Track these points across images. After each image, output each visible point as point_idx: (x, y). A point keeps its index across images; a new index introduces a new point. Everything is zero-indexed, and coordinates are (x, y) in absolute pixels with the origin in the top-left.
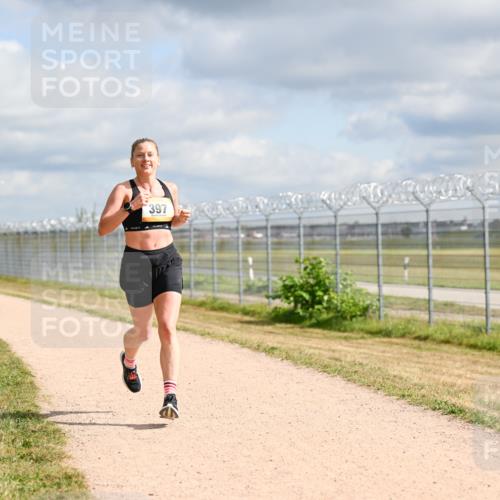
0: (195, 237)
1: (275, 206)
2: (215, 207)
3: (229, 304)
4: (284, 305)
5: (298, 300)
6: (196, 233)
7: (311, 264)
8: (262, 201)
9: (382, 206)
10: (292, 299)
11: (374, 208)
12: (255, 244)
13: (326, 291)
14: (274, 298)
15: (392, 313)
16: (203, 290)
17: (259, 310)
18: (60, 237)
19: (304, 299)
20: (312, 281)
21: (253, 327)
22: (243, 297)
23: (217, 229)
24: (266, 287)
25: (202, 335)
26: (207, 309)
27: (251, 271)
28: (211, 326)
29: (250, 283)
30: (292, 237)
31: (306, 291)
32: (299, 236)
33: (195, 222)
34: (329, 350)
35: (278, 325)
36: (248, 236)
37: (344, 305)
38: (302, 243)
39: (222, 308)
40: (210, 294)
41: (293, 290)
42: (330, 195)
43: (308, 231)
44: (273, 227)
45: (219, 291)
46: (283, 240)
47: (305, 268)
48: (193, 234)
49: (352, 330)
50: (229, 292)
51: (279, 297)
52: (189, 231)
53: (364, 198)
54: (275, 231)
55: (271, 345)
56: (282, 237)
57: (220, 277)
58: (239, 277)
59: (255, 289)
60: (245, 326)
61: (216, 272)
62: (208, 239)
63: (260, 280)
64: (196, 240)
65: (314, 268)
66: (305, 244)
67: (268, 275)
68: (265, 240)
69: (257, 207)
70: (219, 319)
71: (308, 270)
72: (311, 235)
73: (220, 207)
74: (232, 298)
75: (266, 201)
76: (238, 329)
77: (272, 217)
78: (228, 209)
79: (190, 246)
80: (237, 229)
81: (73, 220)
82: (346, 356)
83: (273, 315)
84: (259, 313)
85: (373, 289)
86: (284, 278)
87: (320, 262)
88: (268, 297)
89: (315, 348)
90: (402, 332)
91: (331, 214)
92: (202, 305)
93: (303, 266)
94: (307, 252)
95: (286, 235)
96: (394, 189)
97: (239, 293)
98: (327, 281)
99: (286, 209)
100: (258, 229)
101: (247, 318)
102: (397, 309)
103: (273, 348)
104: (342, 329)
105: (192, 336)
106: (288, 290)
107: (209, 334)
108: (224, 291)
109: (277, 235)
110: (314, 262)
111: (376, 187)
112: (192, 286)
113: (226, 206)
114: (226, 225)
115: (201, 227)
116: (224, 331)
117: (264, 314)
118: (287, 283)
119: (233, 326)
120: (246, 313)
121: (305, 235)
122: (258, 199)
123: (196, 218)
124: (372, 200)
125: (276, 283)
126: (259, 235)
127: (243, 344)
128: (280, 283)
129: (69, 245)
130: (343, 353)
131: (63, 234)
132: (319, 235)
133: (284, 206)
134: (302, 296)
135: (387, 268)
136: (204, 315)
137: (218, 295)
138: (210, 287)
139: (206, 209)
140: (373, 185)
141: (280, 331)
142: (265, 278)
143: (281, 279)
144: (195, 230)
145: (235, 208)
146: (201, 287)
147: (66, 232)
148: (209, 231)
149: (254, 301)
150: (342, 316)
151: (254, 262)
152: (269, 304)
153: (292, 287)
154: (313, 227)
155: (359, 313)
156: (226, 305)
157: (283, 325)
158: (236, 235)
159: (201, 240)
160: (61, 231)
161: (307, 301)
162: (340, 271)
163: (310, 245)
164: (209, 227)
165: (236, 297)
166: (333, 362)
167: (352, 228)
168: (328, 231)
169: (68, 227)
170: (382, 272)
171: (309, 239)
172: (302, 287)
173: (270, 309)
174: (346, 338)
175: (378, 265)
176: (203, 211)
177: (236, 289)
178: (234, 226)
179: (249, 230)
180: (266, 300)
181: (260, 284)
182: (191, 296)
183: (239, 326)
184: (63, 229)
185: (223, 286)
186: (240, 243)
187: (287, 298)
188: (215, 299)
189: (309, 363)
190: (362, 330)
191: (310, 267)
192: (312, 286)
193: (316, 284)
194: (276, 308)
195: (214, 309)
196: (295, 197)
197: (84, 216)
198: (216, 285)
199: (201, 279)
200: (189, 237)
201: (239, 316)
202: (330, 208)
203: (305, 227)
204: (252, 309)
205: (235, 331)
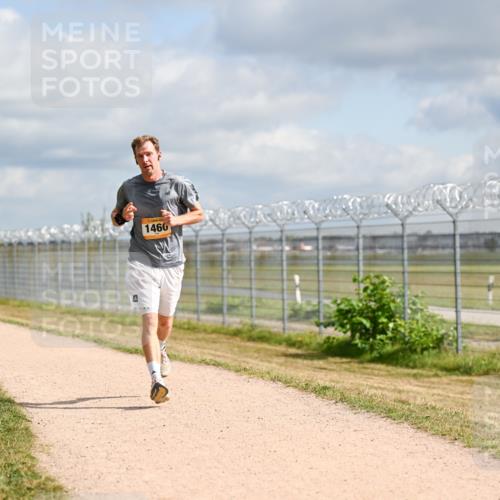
0: (228, 249)
1: (327, 212)
2: (253, 214)
3: (270, 332)
4: (338, 334)
5: (356, 328)
6: (229, 245)
7: (373, 284)
8: (311, 205)
9: (459, 212)
10: (348, 326)
11: (451, 215)
12: (302, 259)
13: (391, 317)
14: (326, 325)
15: (474, 345)
16: (238, 315)
17: (307, 340)
18: (62, 249)
19: (365, 327)
20: (373, 305)
21: (299, 361)
22: (288, 325)
23: (256, 240)
24: (316, 312)
25: (237, 371)
26: (243, 339)
27: (298, 293)
28: (249, 360)
29: (297, 307)
30: (349, 250)
31: (366, 318)
32: (358, 249)
33: (228, 231)
34: (394, 390)
35: (331, 359)
36: (294, 248)
37: (413, 335)
38: (361, 258)
39: (262, 339)
40: (247, 320)
41: (349, 315)
42: (397, 198)
43: (369, 243)
44: (324, 238)
45: (259, 317)
46: (338, 254)
47: (366, 289)
48: (226, 245)
49: (423, 366)
50: (271, 318)
51: (333, 324)
52: (221, 242)
53: (438, 202)
54: (327, 244)
55: (322, 383)
56: (337, 250)
57: (259, 299)
58: (283, 300)
59: (302, 314)
60: (290, 359)
61: (254, 293)
62: (245, 252)
63: (309, 303)
64: (230, 253)
65: (376, 288)
66: (365, 258)
67: (319, 298)
68: (315, 253)
69: (305, 213)
70: (258, 351)
71: (369, 291)
72: (372, 248)
73: (259, 213)
74: (274, 326)
75: (316, 205)
76: (281, 365)
77: (323, 225)
78: (269, 215)
79: (222, 262)
80: (281, 240)
81: (77, 228)
82: (415, 398)
83: (325, 346)
84: (307, 345)
85: (449, 314)
86: (339, 302)
87: (383, 282)
88: (318, 325)
89: (376, 388)
90: (484, 368)
91: (397, 221)
92: (237, 333)
93: (362, 286)
94: (368, 269)
95: (341, 247)
96: (475, 191)
97: (283, 319)
98: (392, 305)
99: (341, 216)
100: (307, 240)
101: (293, 351)
102: (480, 340)
103: (325, 388)
104: (411, 364)
105: (225, 372)
106: (344, 316)
107: (245, 369)
108: (264, 317)
109: (330, 248)
110: (376, 281)
111: (453, 189)
112: (225, 311)
113: (268, 211)
114: (267, 235)
115: (235, 237)
116: (264, 366)
117: (314, 345)
118: (342, 306)
119: (276, 360)
120: (291, 343)
121: (365, 248)
122: (307, 203)
123: (230, 226)
124: (448, 204)
125: (328, 306)
126: (308, 248)
127: (287, 383)
128: (334, 307)
129: (72, 259)
130: (411, 394)
131: (64, 246)
132: (381, 248)
133: (339, 212)
134: (361, 323)
135: (466, 290)
136: (239, 347)
137: (257, 322)
138: (247, 312)
139: (242, 215)
140: (450, 186)
141: (334, 367)
142: (315, 302)
143: (335, 302)
144: (228, 241)
145: (279, 214)
146: (235, 311)
147: (70, 243)
148: (245, 242)
149: (302, 329)
150: (410, 348)
151: (300, 280)
152: (320, 333)
153: (348, 311)
154: (374, 238)
155: (431, 345)
156: (267, 335)
157: (338, 359)
158: (280, 248)
159: (236, 253)
160: (63, 242)
161: (367, 330)
162: (408, 293)
163: (371, 260)
164: (247, 237)
165: (280, 324)
166: (399, 406)
167: (424, 239)
168: (393, 243)
169: (72, 237)
170: (460, 294)
171: (369, 253)
172: (361, 313)
173: (321, 339)
174: (415, 376)
175: (456, 286)
176: (239, 218)
177: (279, 314)
178: (277, 236)
179: (296, 242)
180: (316, 329)
181: (309, 308)
182: (223, 323)
183: (283, 359)
184: (65, 239)
185: (263, 311)
186: (284, 258)
187: (342, 326)
188: (253, 327)
189: (369, 406)
190: (435, 366)
191: (371, 287)
192: (374, 311)
193: (378, 309)
194: (329, 338)
195: (251, 339)
196: (352, 201)
197: (92, 224)
198: (254, 309)
199: (237, 301)
200: (222, 249)
201: (282, 348)
202: (396, 214)
203: (364, 237)
204: (300, 339)
205: (276, 366)
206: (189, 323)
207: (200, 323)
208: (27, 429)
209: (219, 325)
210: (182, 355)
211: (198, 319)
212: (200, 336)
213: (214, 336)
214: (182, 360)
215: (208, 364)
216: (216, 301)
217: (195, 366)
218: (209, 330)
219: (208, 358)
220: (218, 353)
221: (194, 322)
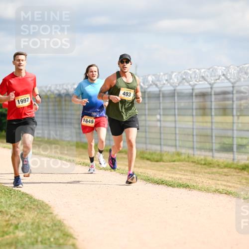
206: (205, 160)
207: (215, 160)
208: (74, 245)
209: (230, 161)
210: (200, 185)
211: (213, 157)
212: (215, 170)
213: (226, 170)
214: (199, 190)
215: (221, 193)
216: (227, 141)
217: (210, 195)
218: (222, 165)
219: (221, 188)
220: (230, 184)
221: (209, 159)
